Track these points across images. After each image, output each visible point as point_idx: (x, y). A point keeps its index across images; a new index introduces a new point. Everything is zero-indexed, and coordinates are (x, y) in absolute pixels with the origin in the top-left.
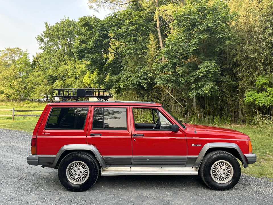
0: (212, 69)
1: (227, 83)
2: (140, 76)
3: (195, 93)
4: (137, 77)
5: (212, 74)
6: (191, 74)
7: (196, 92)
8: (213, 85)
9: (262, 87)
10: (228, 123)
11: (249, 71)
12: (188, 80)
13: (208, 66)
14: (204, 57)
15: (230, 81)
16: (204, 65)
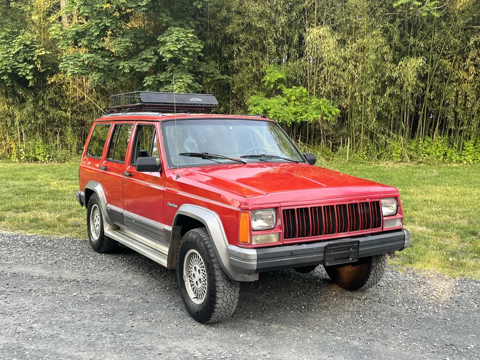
1: (212, 78)
2: (14, 53)
4: (6, 55)
5: (188, 56)
6: (143, 54)
8: (191, 81)
9: (275, 86)
11: (251, 54)
12: (138, 68)
13: (181, 39)
14: (169, 18)
15: (217, 74)
16: (172, 35)
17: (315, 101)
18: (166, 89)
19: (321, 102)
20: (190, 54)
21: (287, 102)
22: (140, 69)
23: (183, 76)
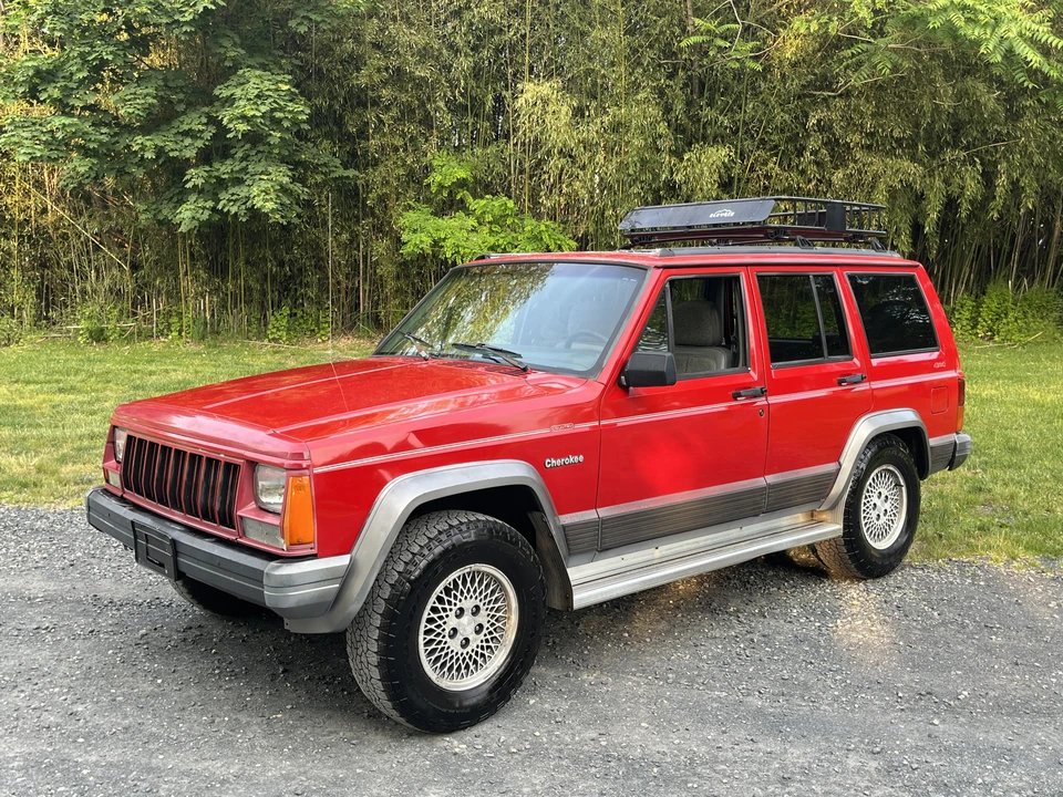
0: (281, 109)
1: (325, 174)
3: (204, 208)
5: (282, 130)
6: (182, 123)
7: (210, 204)
8: (287, 179)
9: (452, 193)
10: (322, 332)
11: (403, 130)
12: (172, 150)
13: (267, 93)
14: (239, 50)
15: (336, 167)
16: (247, 86)
17: (530, 224)
18: (233, 195)
19: (543, 228)
20: (286, 124)
21: (476, 225)
22: (177, 153)
23: (270, 169)
